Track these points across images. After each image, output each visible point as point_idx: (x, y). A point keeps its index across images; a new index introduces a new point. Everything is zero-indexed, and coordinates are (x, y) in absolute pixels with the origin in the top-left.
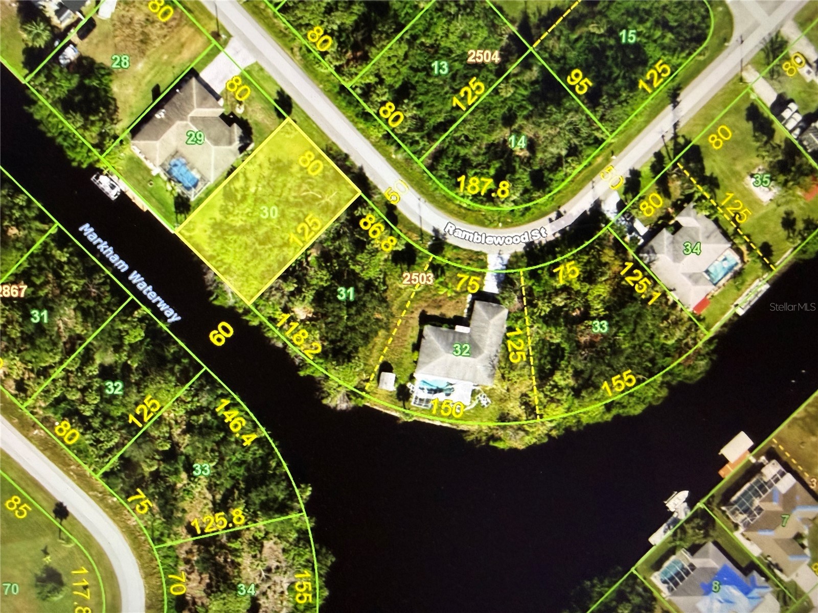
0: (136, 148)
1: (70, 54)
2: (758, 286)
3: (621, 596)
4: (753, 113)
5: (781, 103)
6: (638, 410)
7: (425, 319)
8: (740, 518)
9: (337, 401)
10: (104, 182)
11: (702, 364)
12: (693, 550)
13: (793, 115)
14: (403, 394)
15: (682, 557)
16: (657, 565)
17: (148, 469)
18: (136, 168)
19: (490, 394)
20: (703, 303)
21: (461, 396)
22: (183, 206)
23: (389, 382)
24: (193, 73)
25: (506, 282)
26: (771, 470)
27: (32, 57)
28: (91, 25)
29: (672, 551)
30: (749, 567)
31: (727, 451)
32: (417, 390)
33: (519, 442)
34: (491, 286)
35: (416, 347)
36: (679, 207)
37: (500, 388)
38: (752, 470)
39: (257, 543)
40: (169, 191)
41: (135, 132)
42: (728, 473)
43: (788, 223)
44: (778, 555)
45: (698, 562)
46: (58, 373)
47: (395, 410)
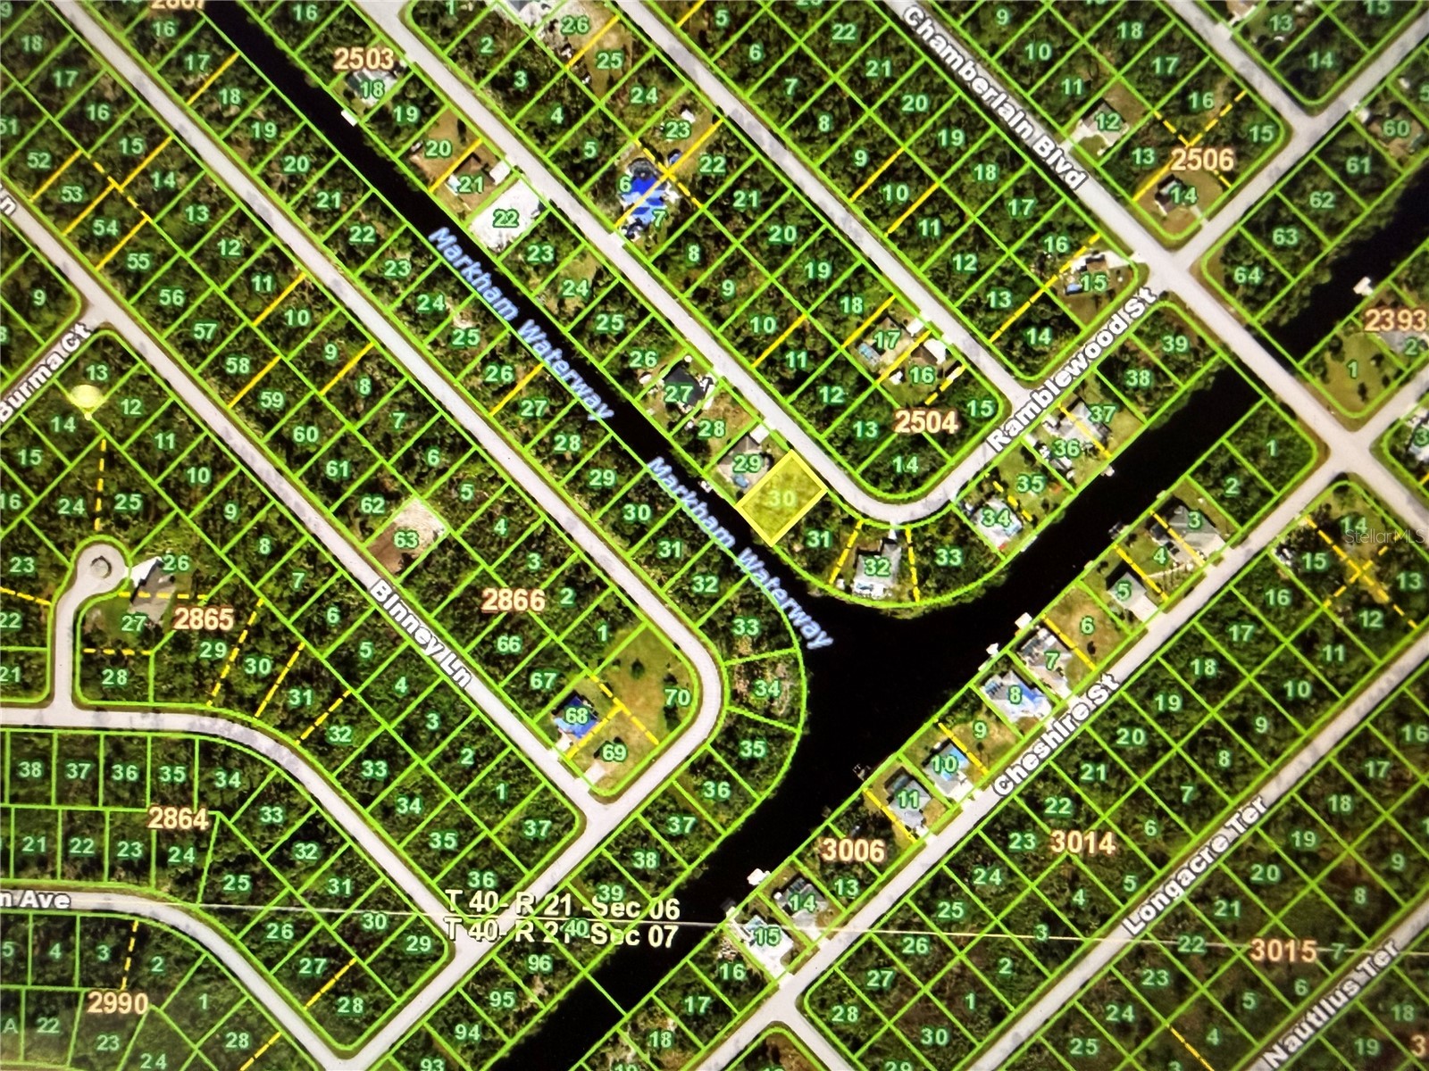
0: (719, 469)
1: (690, 425)
2: (1031, 537)
3: (964, 699)
4: (1024, 451)
5: (1039, 446)
6: (970, 600)
7: (859, 552)
8: (1027, 658)
9: (815, 593)
10: (703, 485)
11: (1003, 577)
12: (1003, 675)
13: (1045, 452)
14: (848, 590)
15: (997, 679)
16: (983, 682)
17: (720, 625)
18: (719, 479)
19: (892, 590)
20: (1004, 545)
21: (878, 592)
22: (740, 495)
23: (841, 584)
24: (747, 434)
25: (901, 534)
26: (1042, 633)
27: (671, 426)
28: (700, 412)
29: (990, 676)
30: (1033, 686)
31: (1018, 623)
32: (855, 588)
33: (909, 616)
34: (892, 536)
35: (855, 566)
36: (989, 496)
37: (898, 588)
38: (1033, 633)
39: (774, 664)
40: (735, 489)
41: (719, 462)
42: (1019, 635)
43: (1045, 505)
44: (1049, 679)
45: (1006, 682)
46: (678, 576)
47: (846, 597)
